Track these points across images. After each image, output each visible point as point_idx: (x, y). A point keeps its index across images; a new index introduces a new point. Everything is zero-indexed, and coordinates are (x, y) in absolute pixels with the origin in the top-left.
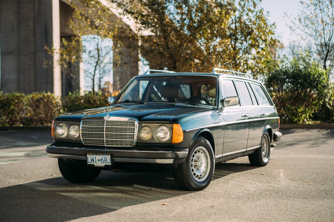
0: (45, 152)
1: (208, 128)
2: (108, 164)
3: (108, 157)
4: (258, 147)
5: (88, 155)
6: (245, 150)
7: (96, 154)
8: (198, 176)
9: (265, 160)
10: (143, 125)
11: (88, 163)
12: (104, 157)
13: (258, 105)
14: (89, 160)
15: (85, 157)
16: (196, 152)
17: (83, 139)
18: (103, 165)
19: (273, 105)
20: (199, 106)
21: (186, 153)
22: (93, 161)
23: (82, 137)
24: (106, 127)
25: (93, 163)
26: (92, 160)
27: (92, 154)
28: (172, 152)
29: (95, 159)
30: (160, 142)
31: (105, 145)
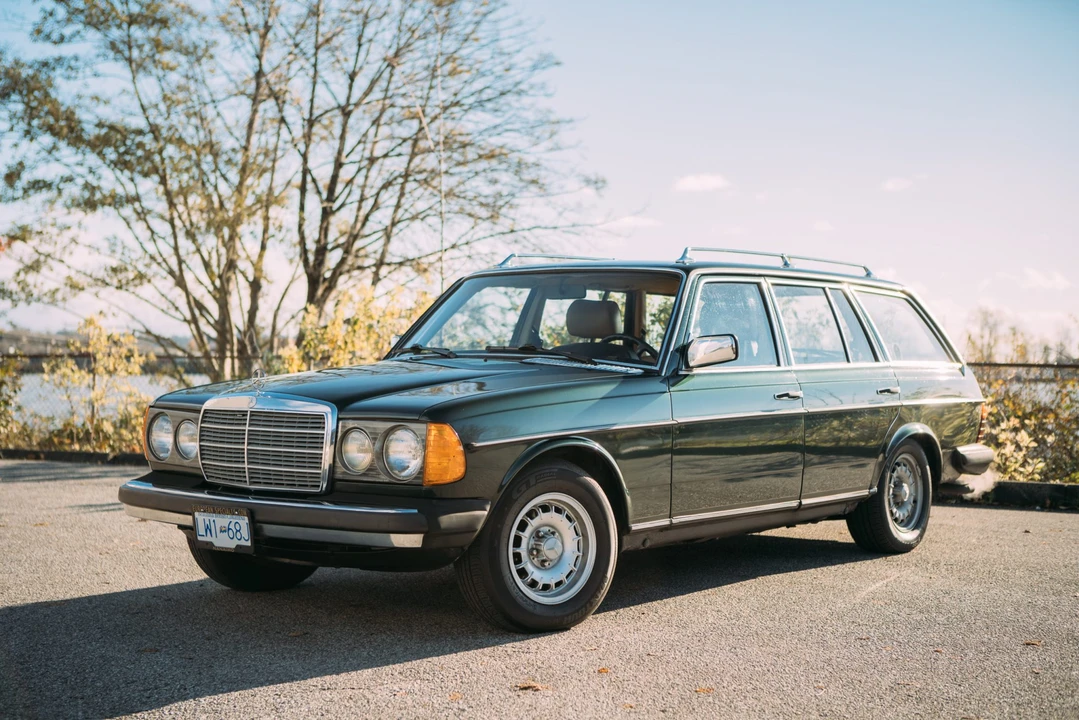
0: (117, 501)
1: (591, 436)
2: (243, 543)
3: (244, 522)
4: (865, 492)
5: (196, 514)
6: (794, 504)
7: (214, 512)
8: (546, 587)
9: (904, 535)
10: (351, 424)
11: (200, 538)
12: (234, 521)
13: (876, 359)
14: (201, 530)
15: (190, 517)
16: (532, 514)
17: (203, 464)
18: (231, 544)
19: (958, 360)
20: (596, 364)
21: (477, 518)
22: (210, 531)
23: (202, 459)
24: (249, 431)
25: (208, 539)
26: (208, 529)
27: (204, 511)
28: (416, 511)
29: (212, 524)
30: (394, 481)
31: (247, 486)
